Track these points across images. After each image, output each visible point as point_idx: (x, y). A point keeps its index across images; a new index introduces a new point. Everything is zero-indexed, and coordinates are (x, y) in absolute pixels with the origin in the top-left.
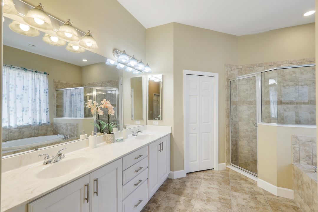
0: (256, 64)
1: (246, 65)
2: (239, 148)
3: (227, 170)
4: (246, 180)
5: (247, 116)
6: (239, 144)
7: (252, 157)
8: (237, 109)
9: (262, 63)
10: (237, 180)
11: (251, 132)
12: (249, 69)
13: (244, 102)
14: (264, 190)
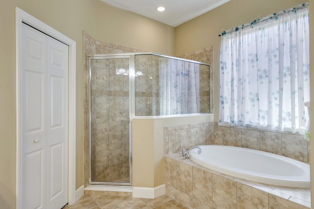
0: (115, 45)
1: (105, 42)
2: (97, 156)
3: (87, 194)
4: (118, 197)
5: (106, 111)
6: (96, 150)
7: (111, 163)
8: (94, 101)
9: (121, 46)
10: (108, 203)
11: (110, 130)
12: (108, 48)
13: (102, 91)
14: (141, 199)
